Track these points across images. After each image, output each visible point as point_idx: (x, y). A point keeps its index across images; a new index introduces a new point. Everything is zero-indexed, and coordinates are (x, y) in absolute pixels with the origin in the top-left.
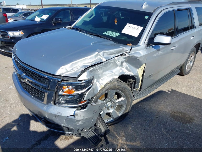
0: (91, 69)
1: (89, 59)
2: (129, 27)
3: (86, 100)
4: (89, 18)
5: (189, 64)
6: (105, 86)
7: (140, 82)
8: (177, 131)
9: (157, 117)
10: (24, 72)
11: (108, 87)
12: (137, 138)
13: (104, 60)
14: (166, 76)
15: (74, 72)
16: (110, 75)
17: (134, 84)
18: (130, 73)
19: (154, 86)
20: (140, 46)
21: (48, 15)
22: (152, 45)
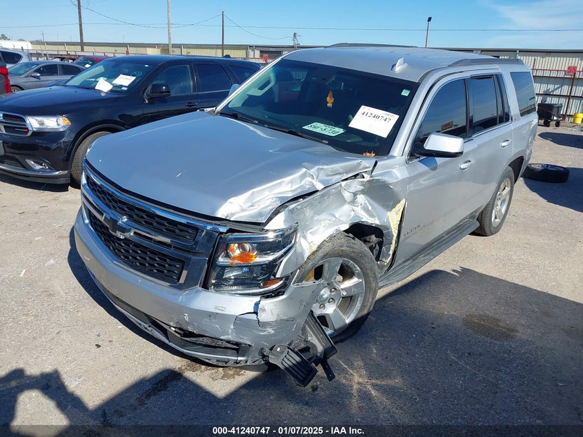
0: (292, 206)
1: (288, 183)
2: (365, 114)
3: (280, 279)
4: (261, 88)
5: (499, 207)
6: (319, 247)
7: (394, 242)
8: (481, 354)
9: (433, 328)
10: (126, 214)
11: (326, 249)
12: (394, 370)
13: (319, 186)
14: (447, 234)
15: (255, 211)
16: (330, 222)
17: (377, 247)
18: (373, 219)
19: (421, 258)
20: (393, 157)
21: (133, 76)
22: (419, 157)
